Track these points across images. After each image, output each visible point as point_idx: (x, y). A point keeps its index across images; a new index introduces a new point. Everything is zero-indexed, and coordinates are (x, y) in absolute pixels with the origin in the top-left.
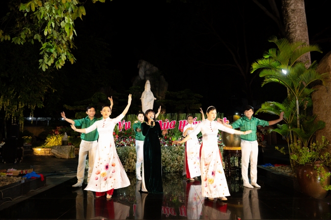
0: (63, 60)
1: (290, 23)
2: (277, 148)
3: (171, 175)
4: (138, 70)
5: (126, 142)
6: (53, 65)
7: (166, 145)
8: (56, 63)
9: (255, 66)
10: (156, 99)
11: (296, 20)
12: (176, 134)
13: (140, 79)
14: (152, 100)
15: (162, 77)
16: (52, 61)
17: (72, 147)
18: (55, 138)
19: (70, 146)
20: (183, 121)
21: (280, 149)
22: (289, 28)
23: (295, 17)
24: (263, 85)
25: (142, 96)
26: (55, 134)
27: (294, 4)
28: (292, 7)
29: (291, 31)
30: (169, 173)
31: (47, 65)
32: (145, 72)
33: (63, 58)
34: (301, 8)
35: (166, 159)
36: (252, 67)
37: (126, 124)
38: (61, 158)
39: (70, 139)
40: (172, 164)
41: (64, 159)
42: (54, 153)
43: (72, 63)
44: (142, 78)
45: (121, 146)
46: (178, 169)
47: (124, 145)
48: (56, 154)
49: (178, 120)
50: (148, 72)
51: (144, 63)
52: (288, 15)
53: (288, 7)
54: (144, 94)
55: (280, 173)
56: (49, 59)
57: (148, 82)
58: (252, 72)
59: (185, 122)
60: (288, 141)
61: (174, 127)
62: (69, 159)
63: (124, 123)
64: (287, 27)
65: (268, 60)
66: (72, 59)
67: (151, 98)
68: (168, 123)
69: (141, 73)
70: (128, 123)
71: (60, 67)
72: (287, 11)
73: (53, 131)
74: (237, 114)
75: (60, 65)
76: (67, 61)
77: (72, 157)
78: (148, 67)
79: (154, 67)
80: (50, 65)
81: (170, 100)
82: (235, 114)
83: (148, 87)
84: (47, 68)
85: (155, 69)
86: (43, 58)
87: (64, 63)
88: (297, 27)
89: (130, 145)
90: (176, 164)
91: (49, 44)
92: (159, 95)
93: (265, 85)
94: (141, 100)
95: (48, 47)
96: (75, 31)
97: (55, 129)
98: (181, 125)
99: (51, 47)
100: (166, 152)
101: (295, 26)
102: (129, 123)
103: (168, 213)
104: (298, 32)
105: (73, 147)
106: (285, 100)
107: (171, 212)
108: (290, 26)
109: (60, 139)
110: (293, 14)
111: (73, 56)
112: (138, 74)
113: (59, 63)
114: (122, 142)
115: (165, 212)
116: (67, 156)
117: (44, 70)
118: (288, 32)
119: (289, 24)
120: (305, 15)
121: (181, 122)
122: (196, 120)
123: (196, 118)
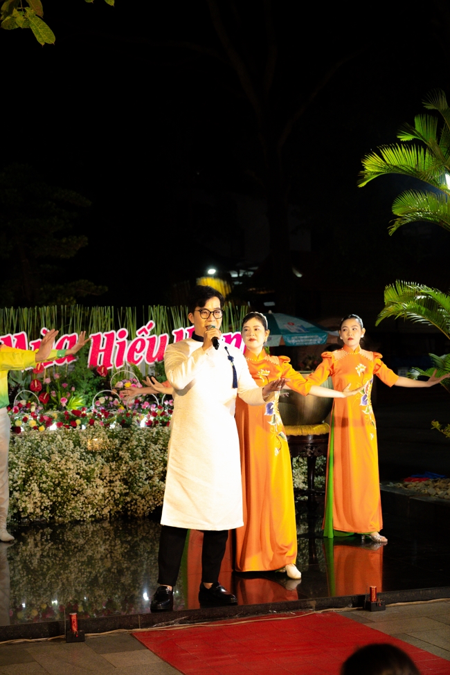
2: (436, 424)
3: (85, 533)
7: (54, 427)
9: (372, 166)
12: (85, 385)
20: (103, 335)
21: (443, 428)
24: (394, 229)
30: (79, 523)
36: (363, 169)
46: (106, 511)
55: (433, 498)
58: (363, 185)
59: (110, 337)
65: (413, 151)
74: (212, 271)
82: (204, 274)
90: (101, 490)
98: (96, 351)
121: (97, 339)
122: (153, 333)
123: (151, 324)
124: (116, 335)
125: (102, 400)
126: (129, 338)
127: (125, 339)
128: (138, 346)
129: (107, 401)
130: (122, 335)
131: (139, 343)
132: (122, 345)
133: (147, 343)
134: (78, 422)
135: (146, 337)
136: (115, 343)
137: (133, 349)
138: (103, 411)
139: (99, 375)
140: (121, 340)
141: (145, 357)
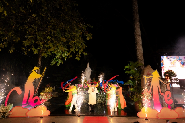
1: (137, 53)
16: (55, 63)
18: (49, 88)
19: (56, 92)
22: (137, 55)
28: (138, 48)
33: (60, 62)
34: (140, 48)
36: (125, 68)
37: (81, 85)
41: (54, 97)
43: (62, 63)
57: (88, 63)
62: (56, 98)
67: (89, 71)
71: (58, 65)
72: (136, 49)
74: (131, 76)
80: (54, 64)
83: (88, 66)
86: (52, 62)
87: (60, 64)
88: (139, 55)
104: (140, 56)
109: (51, 89)
111: (63, 61)
117: (52, 66)
120: (142, 50)
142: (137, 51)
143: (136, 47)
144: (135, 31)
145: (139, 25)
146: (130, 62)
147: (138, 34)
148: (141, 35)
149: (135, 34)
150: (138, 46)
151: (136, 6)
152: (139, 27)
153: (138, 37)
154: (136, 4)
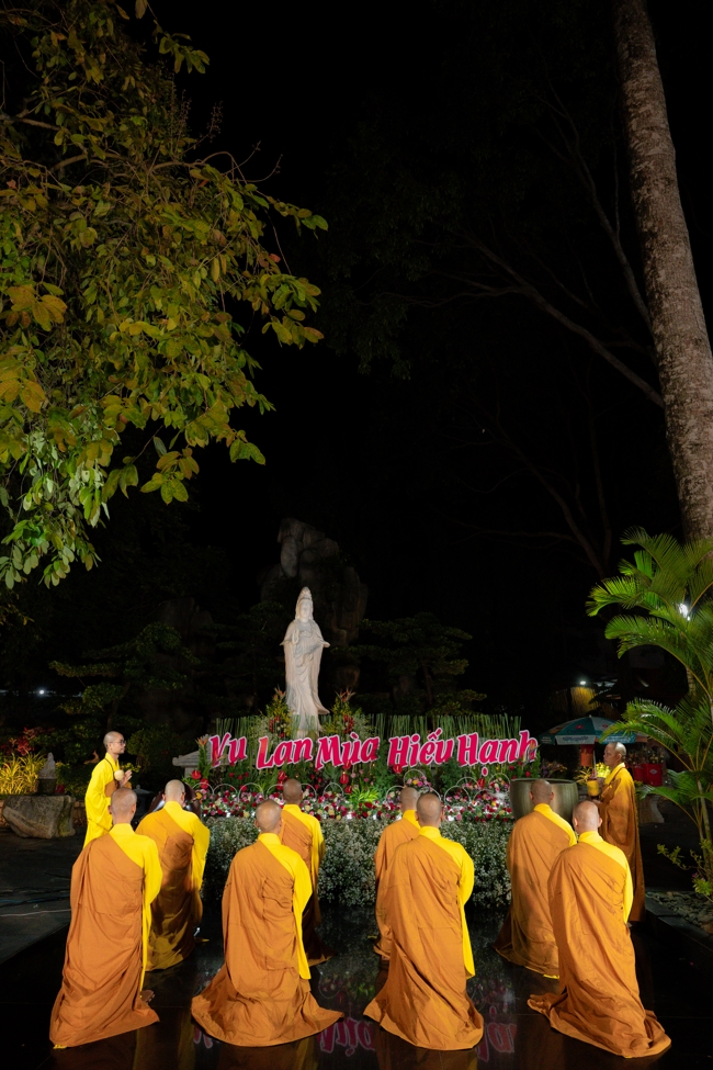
0: (66, 562)
1: (690, 477)
2: (661, 848)
4: (278, 549)
5: (230, 805)
6: (37, 573)
7: (349, 817)
8: (46, 571)
9: (598, 597)
10: (328, 645)
11: (704, 472)
12: (380, 780)
13: (285, 575)
14: (315, 648)
15: (352, 569)
16: (33, 562)
17: (65, 802)
18: (16, 767)
19: (62, 798)
20: (400, 739)
21: (669, 852)
22: (687, 492)
23: (700, 464)
24: (621, 652)
25: (287, 637)
26: (18, 754)
27: (696, 430)
28: (692, 437)
29: (693, 501)
30: (355, 907)
31: (21, 572)
32: (299, 555)
33: (67, 555)
35: (347, 862)
36: (591, 598)
37: (234, 744)
38: (31, 837)
39: (63, 772)
40: (364, 879)
41: (38, 838)
42: (12, 818)
43: (89, 568)
44: (291, 573)
45: (216, 816)
47: (224, 815)
48: (17, 822)
49: (386, 737)
50: (308, 556)
51: (296, 528)
52: (682, 457)
53: (681, 435)
54: (292, 631)
55: (682, 923)
56: (25, 554)
57: (306, 593)
58: (595, 613)
59: (406, 741)
60: (700, 824)
61: (373, 756)
62: (54, 839)
63: (228, 743)
64: (682, 487)
65: (632, 584)
66: (90, 557)
67: (312, 644)
68: (357, 745)
69: (288, 558)
70: (238, 742)
71: (56, 582)
72: (678, 447)
73: (13, 741)
74: (583, 683)
75: (56, 576)
76: (77, 565)
77: (64, 834)
78: (308, 539)
79: (328, 541)
80: (27, 571)
81: (372, 648)
82: (577, 684)
83: (305, 607)
84: (19, 579)
85: (330, 546)
86: (9, 555)
87: (68, 570)
88: (709, 492)
89: (241, 815)
91: (32, 526)
92: (339, 626)
93: (626, 653)
94: (282, 647)
95: (27, 533)
96: (105, 506)
97: (19, 735)
98: (394, 751)
99: (35, 535)
100: (346, 842)
101: (704, 488)
102: (242, 741)
103: (353, 1041)
105: (70, 800)
106: (683, 702)
107: (362, 1037)
108: (690, 486)
109: (31, 768)
110: (695, 456)
111: (92, 549)
112: (278, 561)
113: (52, 570)
114: (219, 802)
115: (343, 1039)
116: (49, 830)
117: (10, 584)
118: (685, 500)
119: (687, 482)
121: (395, 742)
122: (440, 738)
123: (439, 731)
124: (411, 739)
125: (392, 795)
126: (422, 742)
127: (418, 742)
128: (429, 749)
129: (396, 795)
130: (415, 739)
131: (429, 747)
132: (415, 747)
133: (436, 746)
134: (369, 813)
135: (435, 741)
136: (410, 746)
137: (424, 752)
138: (391, 804)
139: (394, 772)
140: (414, 743)
141: (434, 758)
142: (685, 462)
143: (680, 429)
144: (660, 312)
145: (690, 264)
146: (642, 538)
147: (684, 328)
148: (706, 337)
149: (661, 337)
150: (692, 421)
151: (655, 136)
152: (694, 279)
153: (690, 349)
154: (659, 118)
